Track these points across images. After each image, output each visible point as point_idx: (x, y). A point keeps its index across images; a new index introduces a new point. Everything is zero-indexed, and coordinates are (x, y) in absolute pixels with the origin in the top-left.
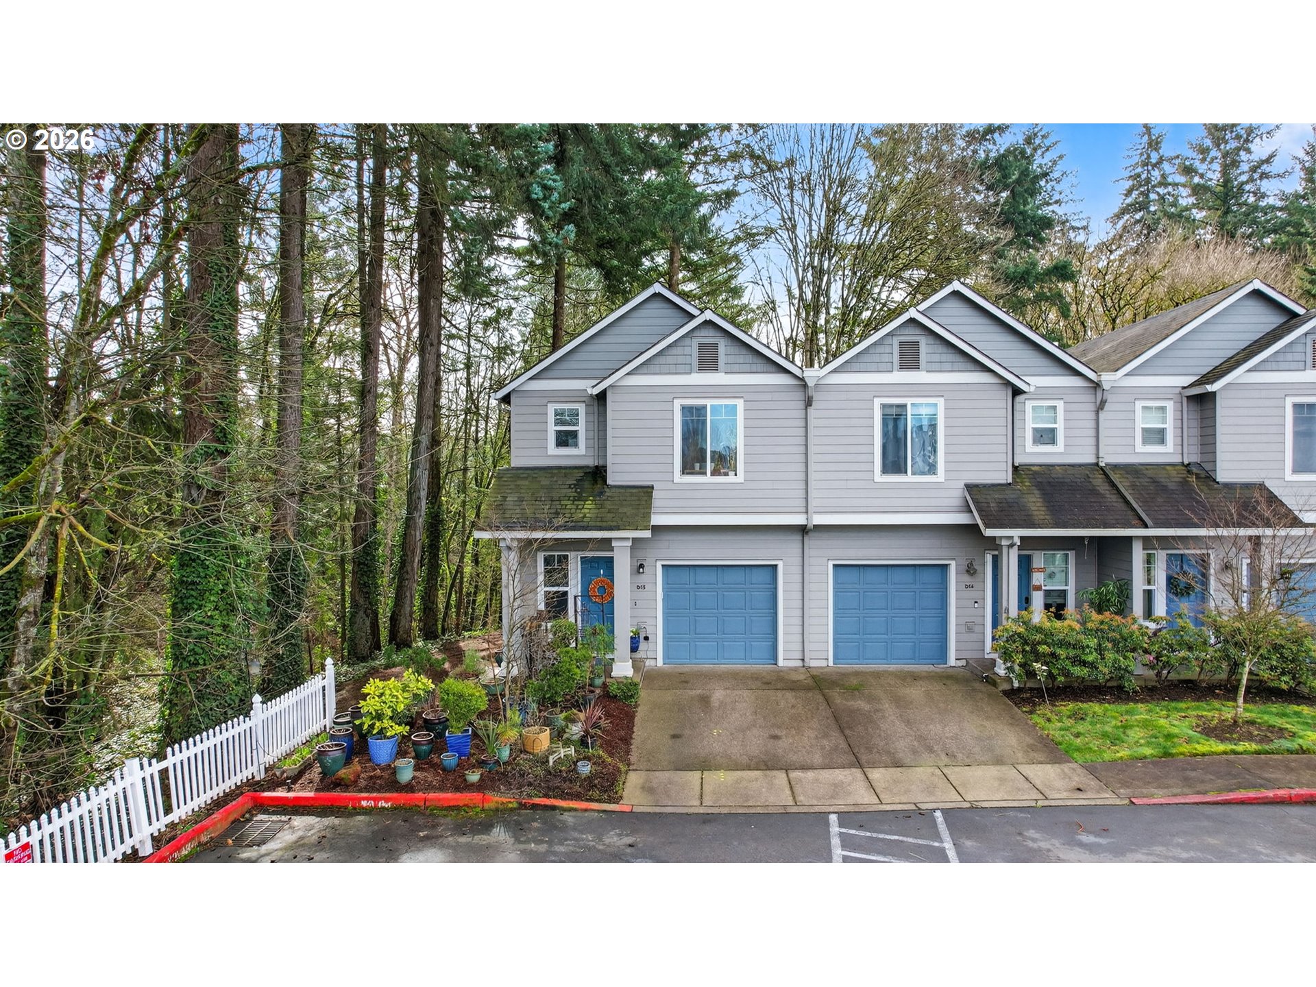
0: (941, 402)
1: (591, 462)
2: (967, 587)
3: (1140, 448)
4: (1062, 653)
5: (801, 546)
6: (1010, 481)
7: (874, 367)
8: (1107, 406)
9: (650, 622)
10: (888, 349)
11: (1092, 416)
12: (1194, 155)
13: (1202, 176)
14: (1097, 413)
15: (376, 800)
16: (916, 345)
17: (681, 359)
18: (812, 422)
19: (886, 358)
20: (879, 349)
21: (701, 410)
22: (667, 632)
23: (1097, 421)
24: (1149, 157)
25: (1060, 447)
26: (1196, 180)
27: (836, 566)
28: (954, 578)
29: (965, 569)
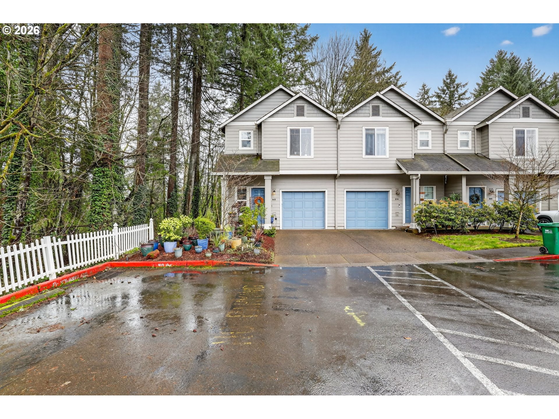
0: (387, 129)
1: (255, 152)
2: (396, 199)
3: (459, 148)
4: (442, 216)
5: (334, 184)
6: (413, 158)
7: (362, 115)
8: (448, 132)
9: (277, 212)
10: (368, 108)
11: (442, 136)
12: (441, 92)
13: (443, 98)
14: (444, 135)
15: (165, 263)
16: (378, 107)
17: (290, 112)
18: (339, 136)
19: (367, 111)
20: (364, 108)
21: (298, 131)
22: (283, 217)
23: (444, 138)
24: (424, 96)
25: (430, 147)
26: (442, 100)
27: (347, 192)
28: (391, 196)
29: (395, 193)
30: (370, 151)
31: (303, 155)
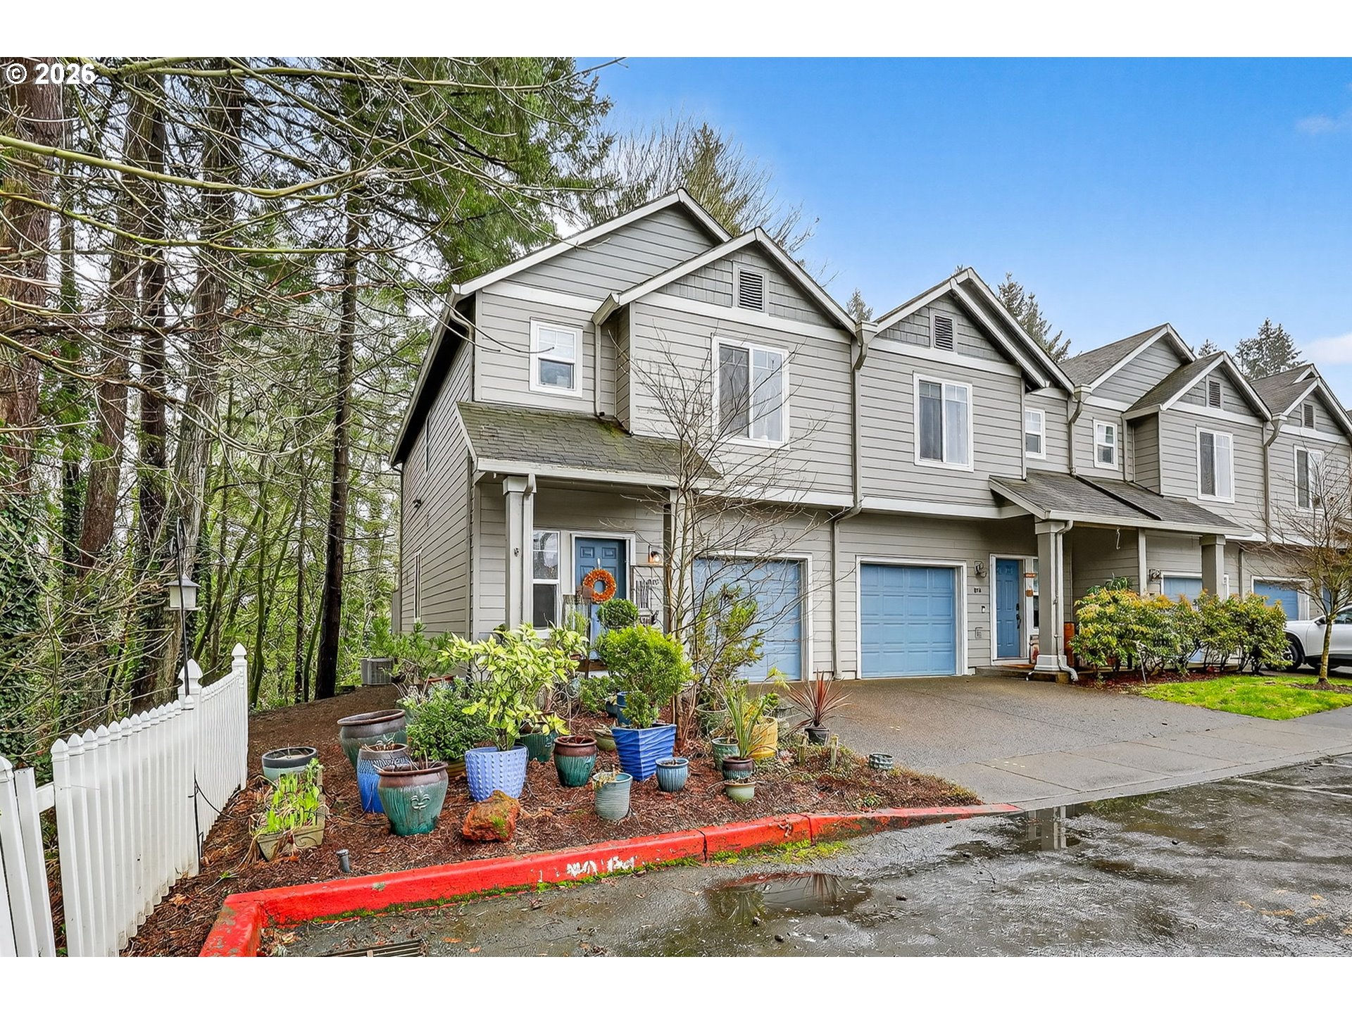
0: (970, 389)
1: (586, 409)
2: (976, 590)
3: (1097, 463)
6: (1024, 477)
7: (912, 338)
10: (926, 321)
14: (1069, 426)
16: (949, 323)
17: (719, 288)
18: (859, 390)
19: (924, 331)
20: (917, 320)
21: (743, 355)
25: (1043, 455)
27: (864, 565)
28: (965, 580)
29: (973, 572)
30: (931, 449)
31: (757, 436)
